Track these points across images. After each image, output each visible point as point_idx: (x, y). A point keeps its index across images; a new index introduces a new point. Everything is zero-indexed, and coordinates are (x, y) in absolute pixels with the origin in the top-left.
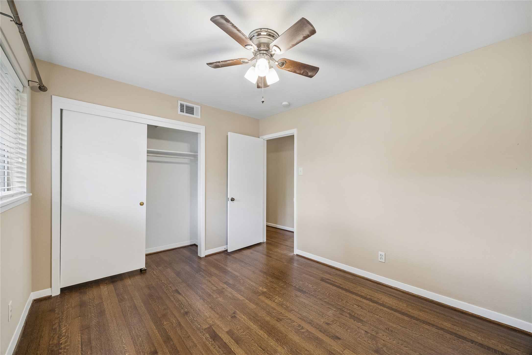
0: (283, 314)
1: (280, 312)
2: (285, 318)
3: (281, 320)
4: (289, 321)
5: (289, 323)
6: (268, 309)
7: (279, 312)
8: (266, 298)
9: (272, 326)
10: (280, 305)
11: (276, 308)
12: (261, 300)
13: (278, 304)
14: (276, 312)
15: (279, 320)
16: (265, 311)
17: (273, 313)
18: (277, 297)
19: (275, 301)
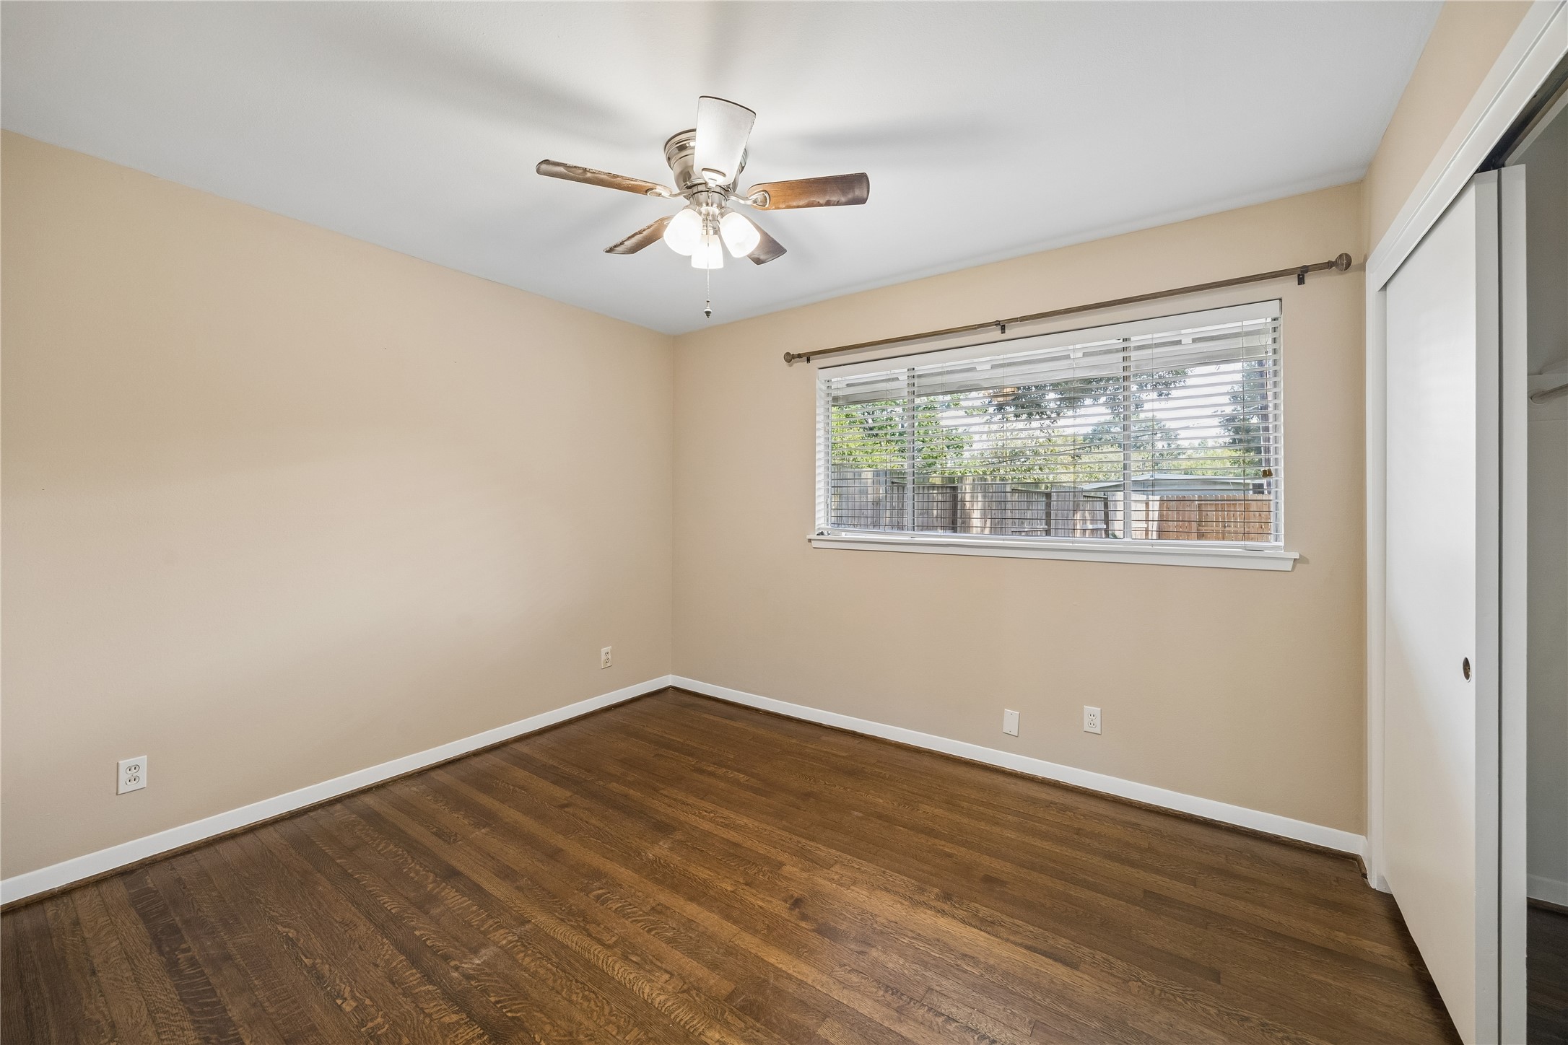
0: (643, 929)
1: (653, 933)
2: (640, 915)
3: (653, 908)
4: (629, 910)
5: (630, 905)
6: (691, 937)
7: (656, 933)
8: (702, 985)
9: (678, 892)
10: (652, 962)
11: (664, 945)
12: (722, 973)
13: (658, 967)
14: (667, 931)
15: (659, 908)
16: (701, 929)
17: (674, 926)
18: (658, 1000)
19: (667, 976)
